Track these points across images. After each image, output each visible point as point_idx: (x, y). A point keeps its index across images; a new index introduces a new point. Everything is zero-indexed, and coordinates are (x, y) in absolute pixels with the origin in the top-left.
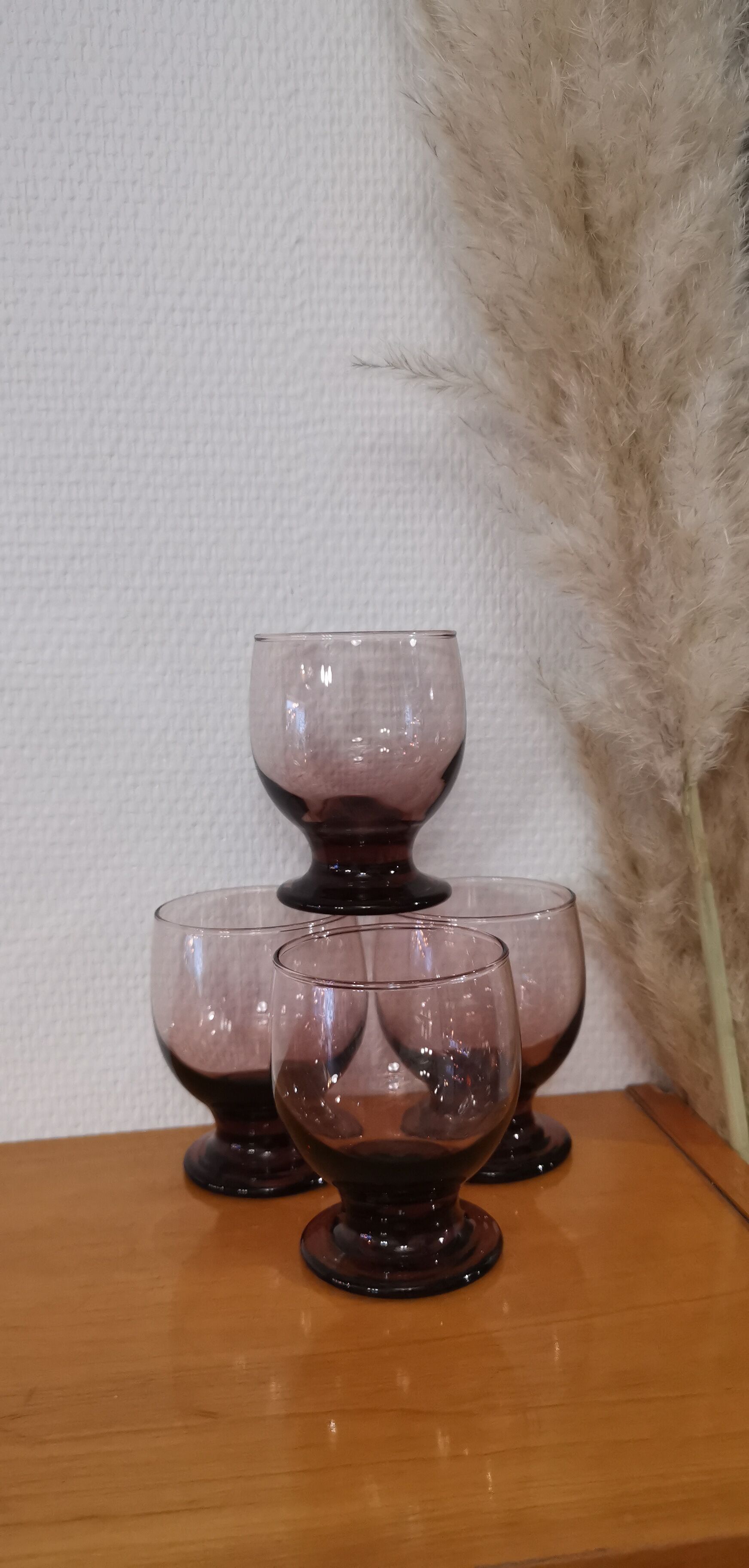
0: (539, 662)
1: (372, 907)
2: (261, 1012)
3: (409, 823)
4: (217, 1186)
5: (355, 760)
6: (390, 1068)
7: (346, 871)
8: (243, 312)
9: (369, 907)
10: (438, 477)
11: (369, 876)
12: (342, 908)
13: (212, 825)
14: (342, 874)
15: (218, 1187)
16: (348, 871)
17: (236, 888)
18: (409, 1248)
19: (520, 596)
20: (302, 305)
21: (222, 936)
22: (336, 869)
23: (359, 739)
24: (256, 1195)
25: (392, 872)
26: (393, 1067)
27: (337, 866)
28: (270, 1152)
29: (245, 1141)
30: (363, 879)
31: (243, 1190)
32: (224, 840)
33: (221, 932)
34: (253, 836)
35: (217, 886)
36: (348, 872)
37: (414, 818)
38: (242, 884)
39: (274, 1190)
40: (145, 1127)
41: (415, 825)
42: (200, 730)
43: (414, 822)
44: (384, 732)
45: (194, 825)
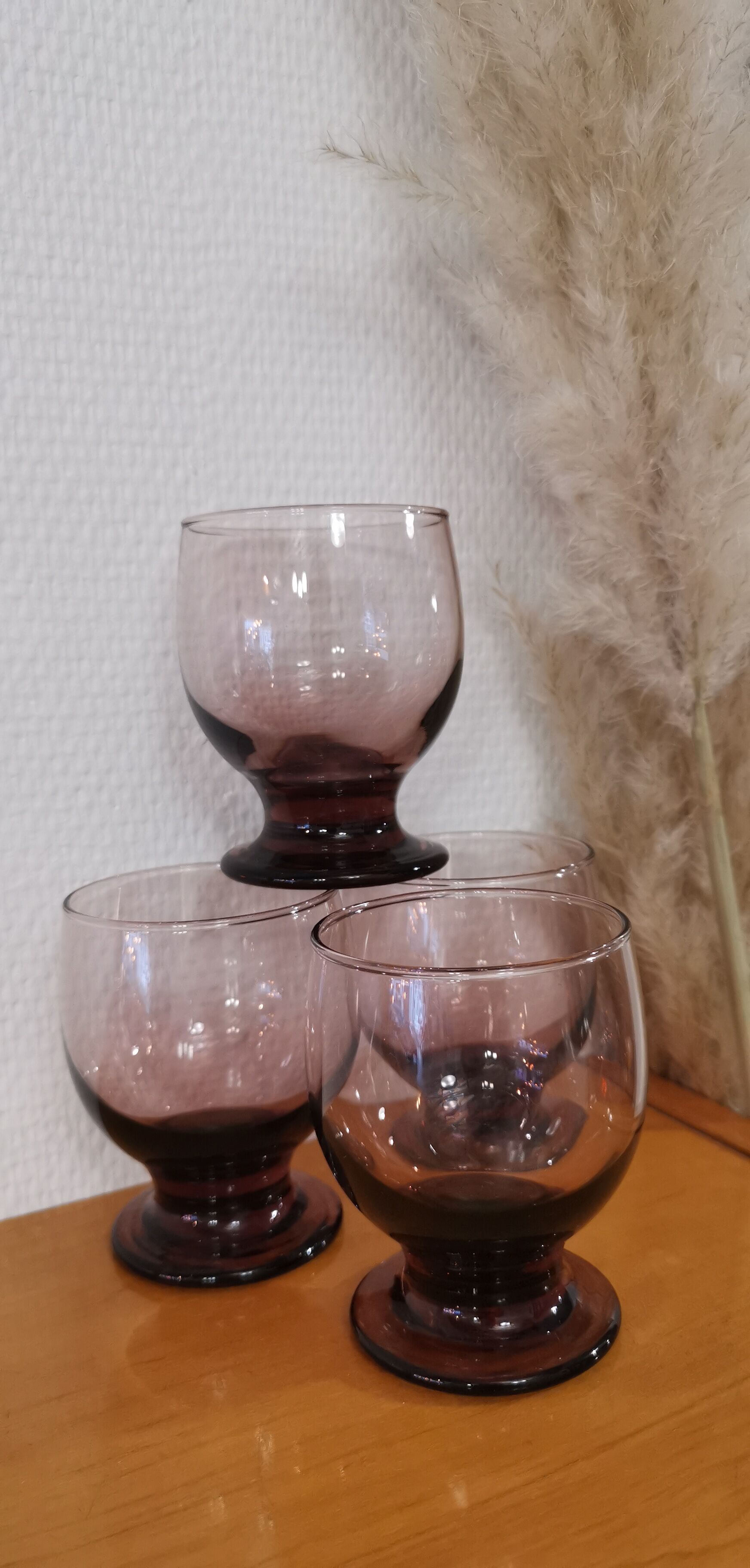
0: (497, 566)
1: (362, 876)
2: (196, 1034)
3: (393, 766)
4: (171, 1276)
5: (302, 689)
6: (444, 1084)
7: (321, 831)
8: (121, 84)
9: (358, 877)
10: (367, 332)
11: (349, 837)
12: (324, 880)
13: (100, 788)
14: (315, 836)
15: (173, 1278)
16: (324, 830)
17: (156, 869)
18: (513, 1324)
19: (463, 487)
20: (198, 86)
21: (176, 932)
22: (306, 829)
23: (306, 663)
24: (227, 1282)
25: (379, 832)
26: (447, 1082)
27: (307, 826)
28: (238, 1222)
29: (201, 1208)
30: (342, 840)
31: (210, 1278)
32: (117, 808)
33: (175, 926)
34: (154, 802)
35: (110, 872)
36: (323, 832)
37: (395, 761)
38: (143, 867)
39: (253, 1273)
40: (23, 1210)
41: (397, 770)
42: (80, 659)
43: (398, 765)
44: (337, 652)
45: (77, 789)
